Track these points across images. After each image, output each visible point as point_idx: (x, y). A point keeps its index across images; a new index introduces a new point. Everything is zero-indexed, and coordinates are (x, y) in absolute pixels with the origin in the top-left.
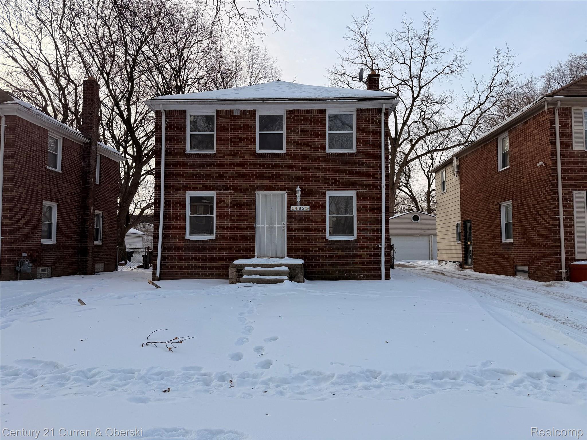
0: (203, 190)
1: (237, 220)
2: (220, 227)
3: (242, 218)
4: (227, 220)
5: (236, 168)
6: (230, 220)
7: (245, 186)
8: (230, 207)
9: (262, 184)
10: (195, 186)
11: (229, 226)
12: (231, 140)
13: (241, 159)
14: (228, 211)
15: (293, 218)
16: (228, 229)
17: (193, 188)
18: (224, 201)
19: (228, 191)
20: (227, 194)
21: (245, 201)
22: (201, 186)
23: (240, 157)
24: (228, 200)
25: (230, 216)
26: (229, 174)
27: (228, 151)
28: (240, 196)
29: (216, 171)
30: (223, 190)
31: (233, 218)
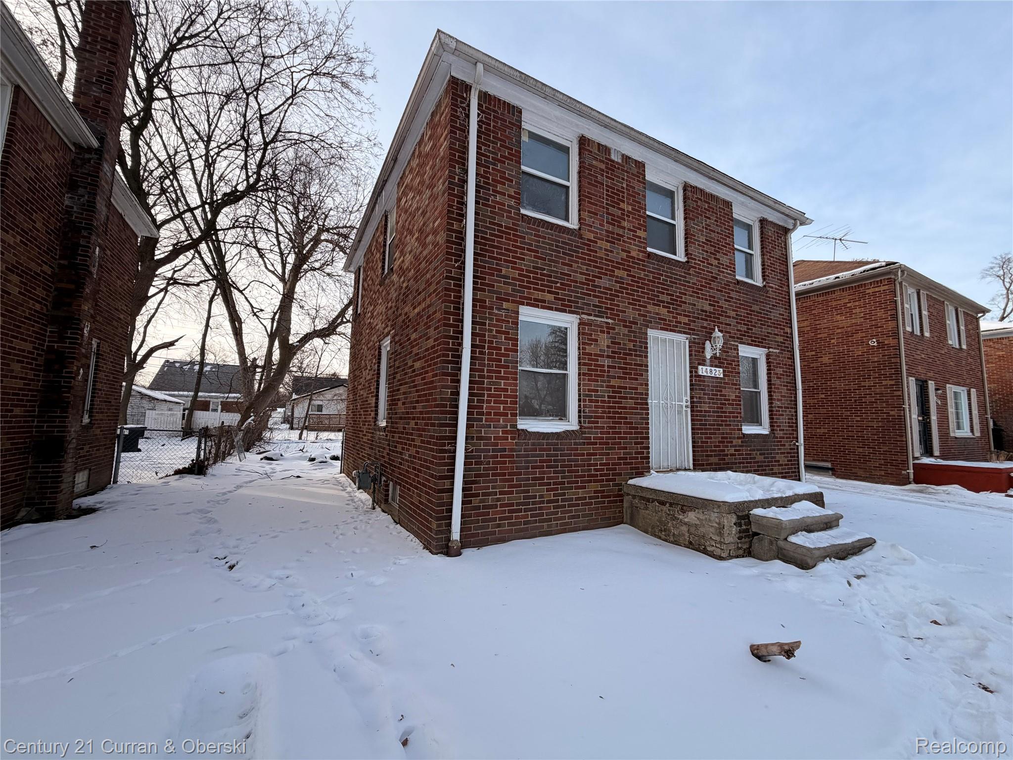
0: (557, 310)
1: (619, 387)
2: (591, 401)
3: (628, 383)
4: (602, 386)
5: (617, 271)
6: (608, 387)
7: (631, 314)
8: (608, 357)
9: (657, 314)
10: (540, 295)
11: (606, 399)
12: (608, 209)
13: (624, 255)
14: (603, 366)
15: (702, 390)
16: (603, 407)
17: (536, 300)
18: (596, 340)
19: (603, 320)
20: (602, 327)
21: (631, 345)
22: (550, 297)
23: (623, 250)
24: (604, 341)
25: (608, 376)
26: (604, 282)
27: (602, 230)
28: (624, 335)
29: (581, 268)
30: (595, 316)
31: (613, 382)
